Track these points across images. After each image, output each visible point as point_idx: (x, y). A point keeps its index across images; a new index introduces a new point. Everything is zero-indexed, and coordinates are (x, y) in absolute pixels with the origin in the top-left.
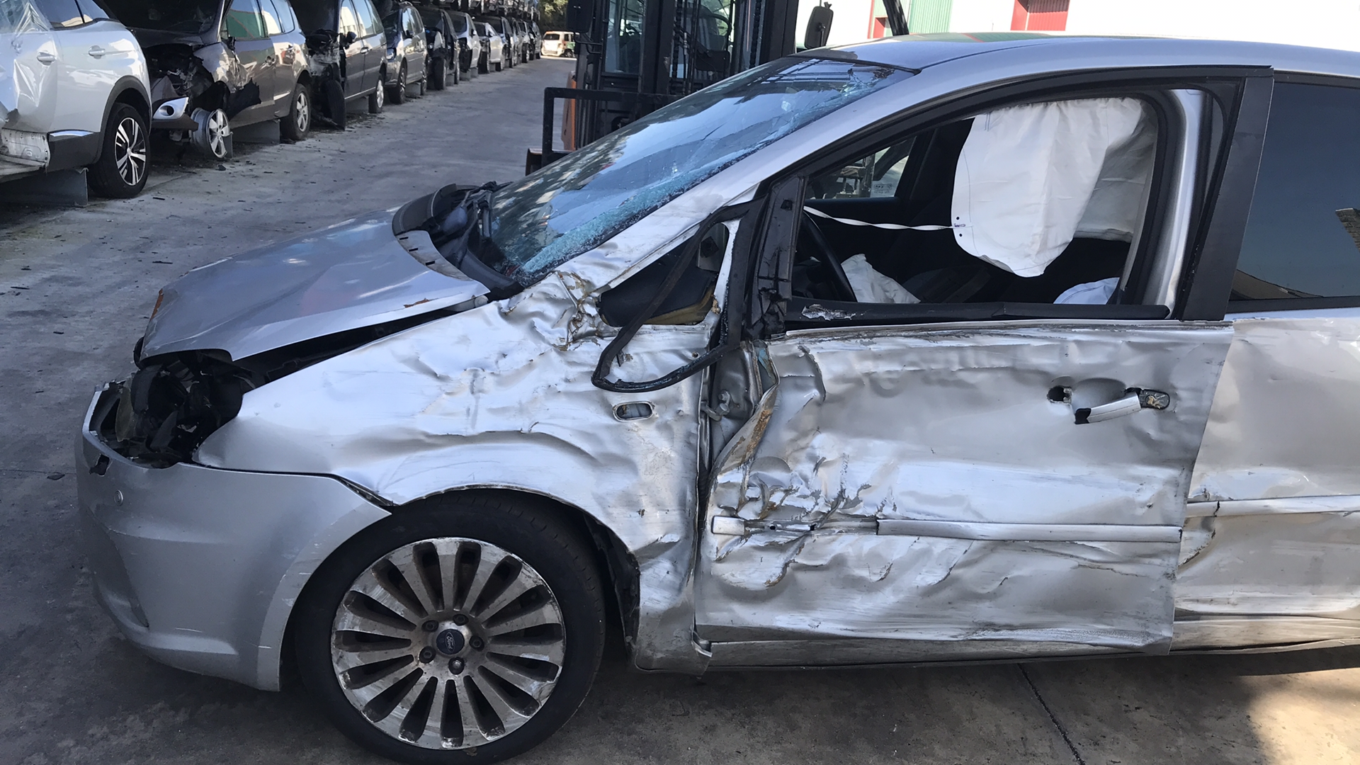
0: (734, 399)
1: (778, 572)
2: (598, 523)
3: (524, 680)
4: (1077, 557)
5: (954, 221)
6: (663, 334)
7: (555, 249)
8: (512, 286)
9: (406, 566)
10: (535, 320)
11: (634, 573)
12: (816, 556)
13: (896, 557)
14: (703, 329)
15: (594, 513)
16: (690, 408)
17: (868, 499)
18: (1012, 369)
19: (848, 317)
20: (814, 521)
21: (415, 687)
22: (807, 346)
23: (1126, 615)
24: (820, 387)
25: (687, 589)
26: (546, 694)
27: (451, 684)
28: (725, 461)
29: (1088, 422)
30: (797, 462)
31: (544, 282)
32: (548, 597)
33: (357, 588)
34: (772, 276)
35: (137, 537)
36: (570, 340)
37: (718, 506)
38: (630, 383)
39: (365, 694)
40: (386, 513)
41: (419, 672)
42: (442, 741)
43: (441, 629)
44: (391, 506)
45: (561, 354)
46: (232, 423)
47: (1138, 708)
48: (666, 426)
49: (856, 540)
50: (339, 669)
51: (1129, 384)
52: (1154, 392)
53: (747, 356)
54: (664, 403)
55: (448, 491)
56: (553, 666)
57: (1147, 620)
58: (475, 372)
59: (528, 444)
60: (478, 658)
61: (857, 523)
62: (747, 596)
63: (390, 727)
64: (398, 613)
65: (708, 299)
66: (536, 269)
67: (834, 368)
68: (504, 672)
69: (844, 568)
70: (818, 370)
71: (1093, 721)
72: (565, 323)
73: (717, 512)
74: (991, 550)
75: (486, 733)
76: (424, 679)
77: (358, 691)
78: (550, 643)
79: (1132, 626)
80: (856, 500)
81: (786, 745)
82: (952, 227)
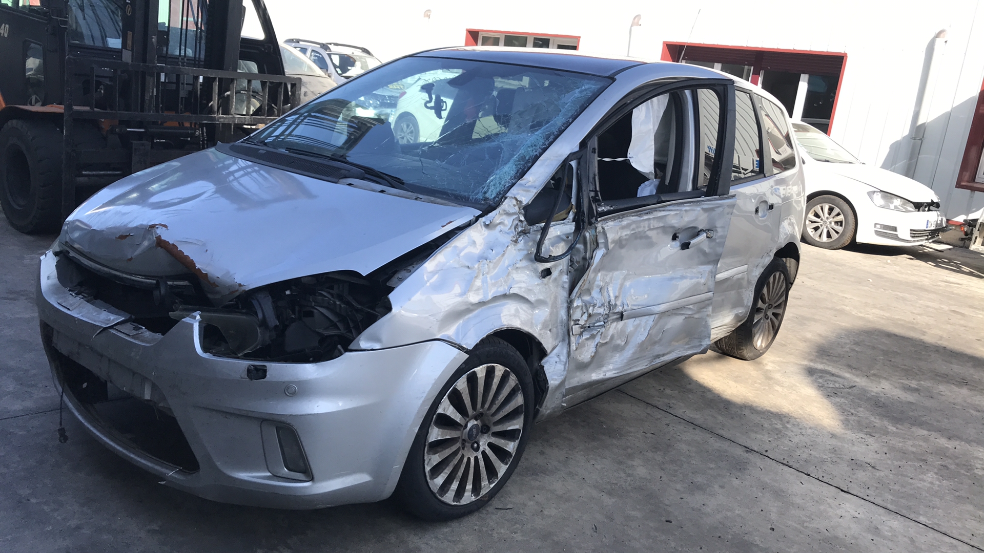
0: (578, 260)
1: (594, 350)
2: (537, 341)
3: (508, 444)
4: (685, 314)
5: (628, 155)
6: (554, 227)
7: (498, 183)
8: (488, 208)
9: (464, 389)
10: (500, 227)
11: (539, 368)
12: (605, 337)
13: (629, 330)
14: (568, 222)
15: (536, 335)
16: (565, 267)
17: (619, 303)
18: (663, 227)
19: (612, 208)
20: (604, 319)
21: (461, 466)
22: (604, 226)
23: (695, 338)
24: (607, 247)
25: (567, 369)
26: (515, 449)
27: (476, 458)
28: (576, 294)
29: (688, 248)
30: (592, 290)
31: (504, 203)
32: (519, 389)
33: (440, 411)
34: (594, 190)
35: (318, 414)
36: (517, 237)
37: (573, 320)
38: (554, 256)
39: (440, 480)
40: (466, 356)
41: (463, 456)
42: (472, 496)
43: (469, 425)
44: (467, 352)
45: (514, 245)
46: (388, 316)
47: (664, 389)
48: (555, 279)
49: (616, 325)
50: (428, 469)
51: (700, 228)
52: (709, 230)
53: (587, 234)
54: (555, 266)
55: (487, 336)
56: (518, 430)
57: (701, 339)
58: (483, 262)
59: (507, 301)
60: (486, 438)
61: (615, 317)
62: (583, 367)
63: (449, 498)
64: (458, 421)
65: (570, 206)
66: (493, 196)
67: (611, 236)
68: (500, 442)
69: (614, 341)
70: (607, 238)
71: (659, 399)
72: (513, 227)
73: (572, 323)
74: (660, 318)
75: (490, 483)
76: (465, 460)
77: (435, 480)
78: (519, 417)
79: (696, 343)
80: (616, 305)
81: (578, 448)
82: (628, 158)
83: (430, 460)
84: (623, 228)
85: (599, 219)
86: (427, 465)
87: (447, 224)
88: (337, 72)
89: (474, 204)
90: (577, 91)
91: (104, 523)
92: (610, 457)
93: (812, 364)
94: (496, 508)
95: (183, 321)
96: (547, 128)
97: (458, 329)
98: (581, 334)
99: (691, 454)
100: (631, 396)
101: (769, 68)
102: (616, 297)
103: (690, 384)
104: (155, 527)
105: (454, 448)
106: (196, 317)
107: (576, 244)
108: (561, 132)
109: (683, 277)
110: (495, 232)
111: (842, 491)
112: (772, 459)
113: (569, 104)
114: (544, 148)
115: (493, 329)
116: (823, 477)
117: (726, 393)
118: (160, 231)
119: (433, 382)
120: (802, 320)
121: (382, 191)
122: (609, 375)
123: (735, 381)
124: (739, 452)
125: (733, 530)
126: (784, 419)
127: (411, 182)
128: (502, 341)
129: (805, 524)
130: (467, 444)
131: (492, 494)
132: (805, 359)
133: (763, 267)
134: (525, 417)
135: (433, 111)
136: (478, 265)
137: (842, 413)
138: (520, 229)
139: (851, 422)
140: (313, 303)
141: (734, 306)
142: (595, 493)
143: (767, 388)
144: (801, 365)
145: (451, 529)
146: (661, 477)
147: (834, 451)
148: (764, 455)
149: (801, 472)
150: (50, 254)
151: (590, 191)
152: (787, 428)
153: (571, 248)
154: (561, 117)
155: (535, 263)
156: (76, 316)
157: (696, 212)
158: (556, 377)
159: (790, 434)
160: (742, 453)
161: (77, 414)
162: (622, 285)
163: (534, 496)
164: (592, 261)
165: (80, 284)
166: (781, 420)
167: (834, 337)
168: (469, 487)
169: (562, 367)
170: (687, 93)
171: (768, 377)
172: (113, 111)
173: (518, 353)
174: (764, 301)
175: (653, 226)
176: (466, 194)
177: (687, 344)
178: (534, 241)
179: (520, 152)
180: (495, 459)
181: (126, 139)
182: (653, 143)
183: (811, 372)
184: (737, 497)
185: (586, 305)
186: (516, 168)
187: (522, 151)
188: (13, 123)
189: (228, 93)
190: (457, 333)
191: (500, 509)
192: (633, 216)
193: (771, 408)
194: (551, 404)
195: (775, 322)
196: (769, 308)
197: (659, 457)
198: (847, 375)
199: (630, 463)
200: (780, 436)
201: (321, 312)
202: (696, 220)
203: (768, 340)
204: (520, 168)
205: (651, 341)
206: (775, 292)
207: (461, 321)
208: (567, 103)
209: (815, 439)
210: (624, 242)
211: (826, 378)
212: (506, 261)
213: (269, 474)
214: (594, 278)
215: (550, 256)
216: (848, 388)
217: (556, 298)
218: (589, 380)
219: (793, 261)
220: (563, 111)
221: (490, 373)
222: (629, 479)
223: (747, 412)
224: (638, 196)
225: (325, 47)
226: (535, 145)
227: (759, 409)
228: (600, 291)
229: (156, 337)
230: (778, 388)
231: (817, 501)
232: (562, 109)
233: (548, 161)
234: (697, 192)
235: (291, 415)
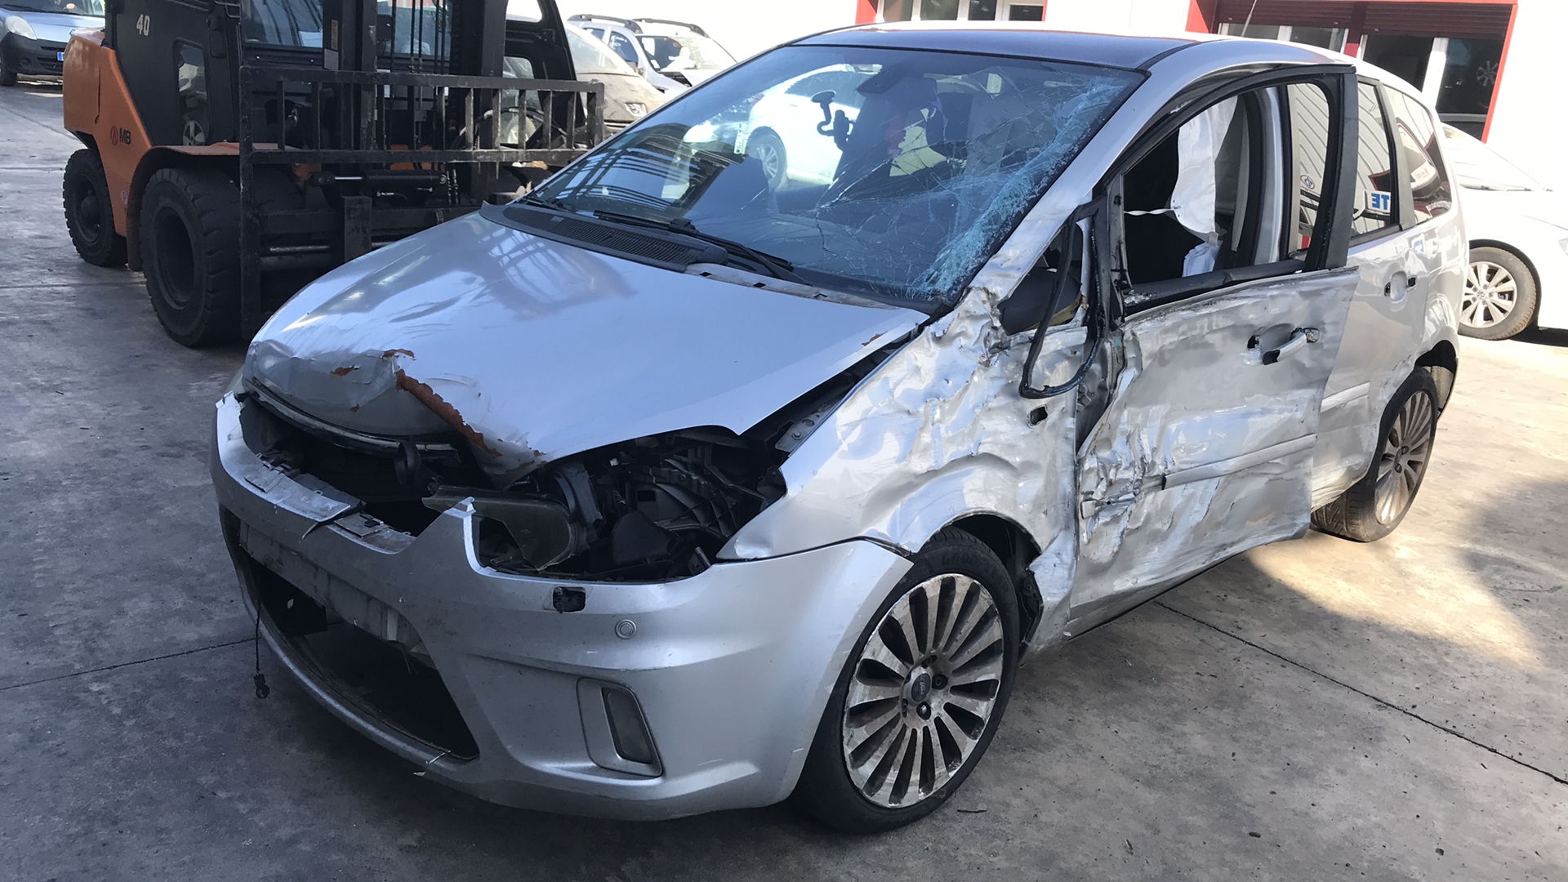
0: (1091, 391)
1: (1117, 541)
2: (1024, 531)
3: (977, 705)
4: (1269, 474)
5: (1172, 204)
6: (1051, 336)
7: (954, 264)
8: (939, 308)
9: (905, 617)
10: (960, 341)
11: (1026, 575)
12: (1137, 519)
13: (1175, 506)
14: (1075, 326)
15: (1021, 522)
16: (1070, 404)
17: (1158, 461)
18: (1234, 326)
19: (1148, 298)
20: (1134, 489)
21: (902, 745)
22: (1135, 329)
23: (1284, 513)
24: (1140, 367)
25: (1073, 575)
26: (990, 712)
27: (926, 730)
28: (1089, 448)
29: (1276, 361)
30: (1115, 439)
31: (966, 300)
32: (995, 614)
33: (867, 655)
34: (1119, 268)
35: (670, 667)
36: (989, 355)
37: (1083, 493)
38: (1053, 388)
39: (868, 769)
40: (910, 564)
41: (905, 727)
42: (919, 792)
43: (914, 677)
44: (910, 556)
45: (985, 370)
46: (781, 502)
47: (1226, 596)
48: (1054, 425)
49: (1154, 498)
50: (848, 751)
51: (1296, 325)
52: (1310, 329)
53: (1107, 346)
54: (1053, 403)
55: (942, 529)
56: (995, 682)
57: (1294, 514)
58: (934, 403)
59: (972, 467)
60: (942, 696)
61: (1153, 483)
62: (1100, 570)
63: (883, 797)
64: (896, 671)
65: (1079, 296)
66: (947, 288)
67: (1147, 347)
68: (965, 702)
69: (1149, 525)
70: (1140, 350)
71: (1218, 613)
72: (982, 339)
73: (1081, 498)
74: (1228, 482)
75: (949, 770)
76: (908, 734)
77: (861, 769)
78: (995, 661)
79: (1286, 521)
80: (1153, 463)
81: (1089, 702)
82: (1172, 209)
83: (852, 736)
84: (1166, 331)
85: (1126, 319)
86: (848, 745)
87: (872, 339)
88: (652, 65)
89: (914, 301)
90: (1083, 96)
91: (332, 834)
92: (1144, 719)
93: (1479, 548)
94: (959, 811)
95: (446, 514)
96: (1035, 164)
97: (894, 520)
98: (1096, 516)
99: (1282, 713)
100: (1171, 609)
101: (1377, 30)
102: (1154, 450)
103: (1269, 586)
104: (410, 840)
105: (890, 715)
106: (466, 507)
107: (1090, 364)
108: (1061, 170)
109: (1265, 412)
110: (952, 351)
111: (1557, 779)
112: (1426, 722)
113: (1071, 120)
114: (1032, 199)
115: (951, 516)
116: (1520, 754)
117: (1332, 602)
118: (401, 362)
119: (857, 610)
120: (1454, 468)
121: (759, 285)
122: (1143, 581)
123: (1347, 580)
124: (1365, 708)
125: (1370, 853)
126: (1438, 647)
127: (804, 266)
128: (965, 535)
129: (1499, 843)
130: (909, 707)
131: (953, 786)
132: (1465, 538)
133: (1395, 386)
134: (1004, 657)
135: (832, 138)
136: (925, 409)
137: (1543, 637)
138: (993, 342)
139: (1560, 652)
140: (654, 478)
141: (1346, 453)
142: (1123, 783)
143: (1403, 591)
144: (1459, 549)
145: (887, 847)
146: (1234, 754)
147: (1535, 705)
148: (1410, 713)
149: (1480, 745)
150: (230, 398)
151: (1112, 270)
152: (1446, 664)
153: (1082, 372)
154: (1059, 144)
155: (1018, 399)
156: (274, 502)
157: (1290, 299)
158: (1056, 591)
159: (1453, 675)
160: (1371, 711)
161: (281, 654)
162: (1163, 429)
163: (1021, 789)
164: (1116, 391)
165: (279, 446)
166: (1435, 650)
167: (1514, 497)
168: (915, 777)
169: (1066, 573)
170: (1271, 92)
171: (1401, 572)
172: (313, 150)
173: (993, 553)
174: (1394, 443)
175: (1217, 326)
176: (900, 285)
177: (1271, 523)
178: (1018, 362)
179: (991, 209)
180: (958, 730)
181: (334, 194)
182: (1213, 181)
183: (1475, 562)
184: (1371, 791)
185: (1104, 467)
186: (984, 236)
187: (994, 207)
188: (164, 174)
189: (490, 113)
190: (893, 526)
191: (967, 811)
192: (1183, 310)
193: (1415, 628)
194: (1046, 634)
195: (1412, 476)
196: (1403, 454)
197: (1226, 717)
198: (1544, 567)
199: (1178, 728)
200: (1435, 679)
201: (665, 491)
202: (1289, 312)
203: (1400, 507)
204: (993, 237)
205: (1212, 522)
206: (1414, 426)
207: (899, 506)
208: (1067, 119)
209: (1498, 685)
210: (1167, 356)
211: (1506, 574)
212: (972, 397)
213: (592, 764)
214: (1117, 418)
215: (1047, 387)
216: (1548, 591)
217: (1054, 457)
218: (1110, 593)
219: (1444, 371)
220: (1062, 132)
221: (948, 589)
222: (1179, 757)
223: (1372, 636)
224: (1184, 275)
225: (632, 25)
226: (1016, 196)
227: (1392, 630)
228: (1128, 441)
229: (402, 540)
230: (1422, 591)
231: (1514, 800)
232: (1058, 129)
233: (1040, 222)
234: (1287, 264)
235: (627, 670)
